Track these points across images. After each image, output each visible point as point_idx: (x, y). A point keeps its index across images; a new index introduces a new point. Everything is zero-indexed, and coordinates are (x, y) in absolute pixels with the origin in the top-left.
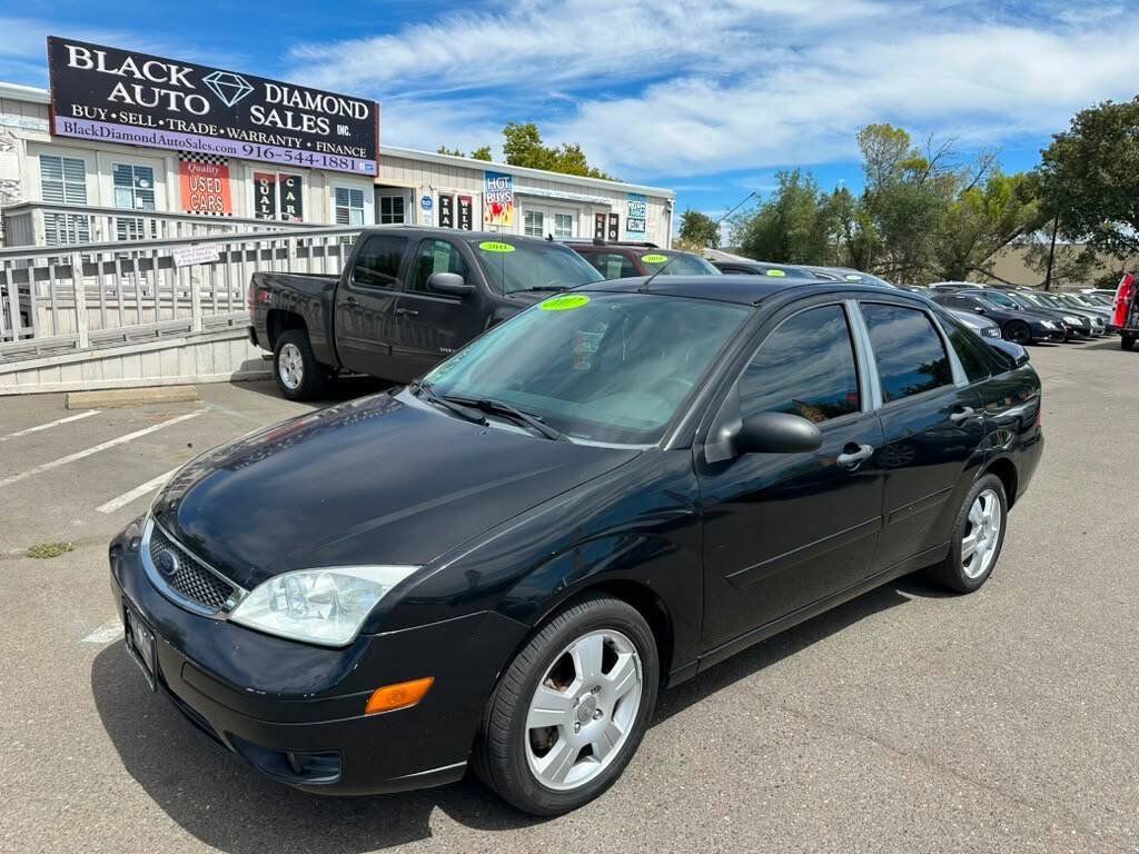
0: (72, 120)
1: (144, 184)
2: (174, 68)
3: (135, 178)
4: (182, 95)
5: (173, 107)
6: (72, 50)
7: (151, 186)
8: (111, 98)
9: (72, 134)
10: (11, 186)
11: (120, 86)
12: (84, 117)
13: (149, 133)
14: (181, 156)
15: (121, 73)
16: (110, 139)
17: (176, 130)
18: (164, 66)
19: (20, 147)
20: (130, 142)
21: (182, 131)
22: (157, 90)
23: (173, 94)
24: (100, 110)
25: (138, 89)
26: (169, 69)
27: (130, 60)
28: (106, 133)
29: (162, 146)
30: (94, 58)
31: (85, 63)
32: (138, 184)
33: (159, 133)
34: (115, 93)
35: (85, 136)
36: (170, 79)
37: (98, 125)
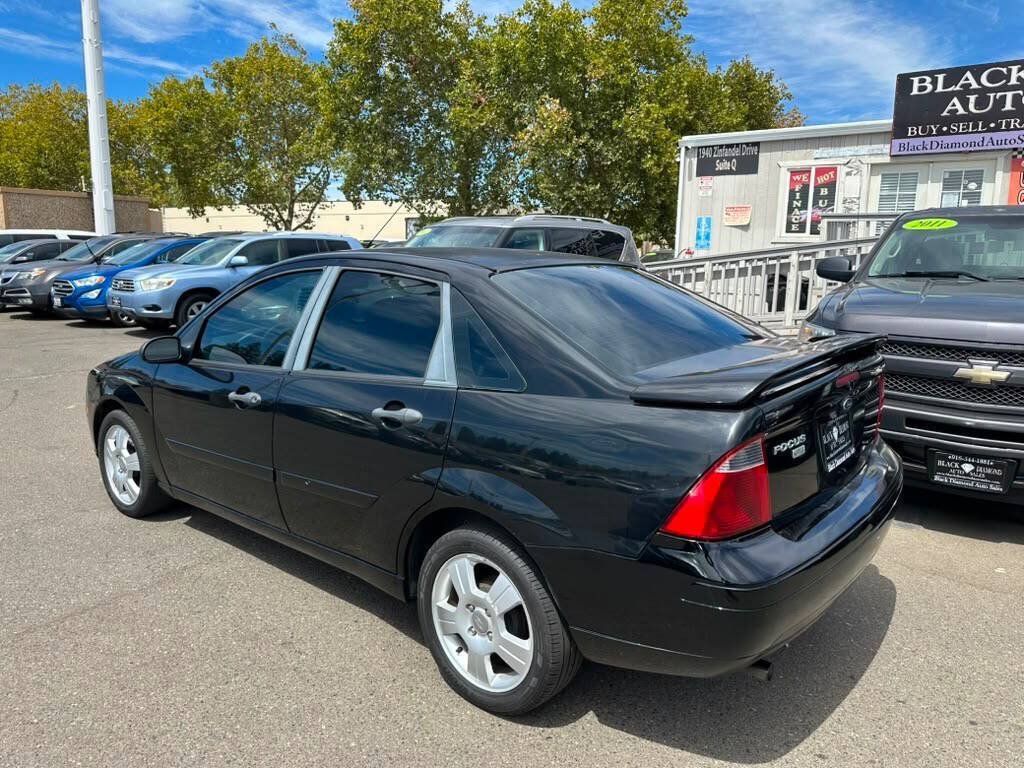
0: (905, 141)
1: (973, 186)
2: (1015, 69)
3: (964, 182)
4: (1021, 92)
5: (1008, 106)
6: (916, 80)
7: (979, 187)
8: (945, 114)
9: (905, 152)
10: (852, 202)
11: (955, 100)
12: (918, 136)
13: (977, 138)
14: (1015, 153)
15: (958, 88)
16: (939, 150)
17: (1008, 129)
18: (1004, 70)
19: (865, 169)
20: (957, 149)
21: (1016, 129)
22: (992, 95)
23: (1009, 95)
24: (932, 127)
25: (972, 98)
26: (1010, 71)
27: (968, 74)
28: (935, 145)
29: (990, 147)
30: (934, 83)
31: (925, 88)
32: (965, 187)
33: (988, 136)
34: (949, 108)
35: (917, 152)
36: (1009, 81)
37: (928, 140)
